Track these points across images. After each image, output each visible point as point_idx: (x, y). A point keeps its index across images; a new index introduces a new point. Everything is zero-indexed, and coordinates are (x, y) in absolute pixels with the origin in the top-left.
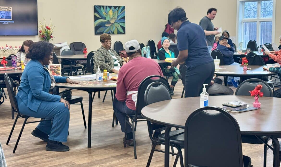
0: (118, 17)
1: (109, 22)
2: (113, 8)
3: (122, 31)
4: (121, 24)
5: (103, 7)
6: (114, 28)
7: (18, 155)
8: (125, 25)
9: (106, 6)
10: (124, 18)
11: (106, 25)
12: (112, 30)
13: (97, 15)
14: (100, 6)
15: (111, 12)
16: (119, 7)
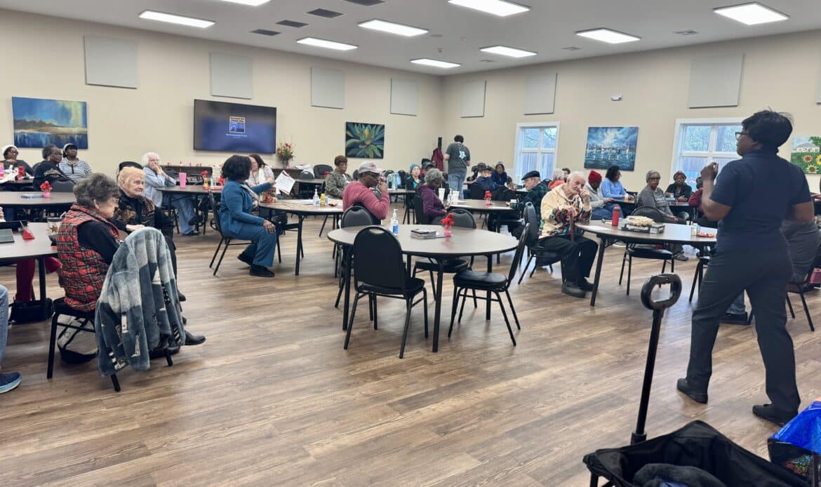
0: (375, 137)
1: (363, 143)
2: (369, 126)
3: (379, 155)
4: (378, 146)
5: (357, 124)
6: (370, 150)
7: (217, 277)
8: (383, 147)
9: (361, 124)
10: (382, 139)
11: (360, 147)
12: (367, 153)
13: (350, 134)
14: (354, 124)
15: (366, 131)
16: (377, 125)
